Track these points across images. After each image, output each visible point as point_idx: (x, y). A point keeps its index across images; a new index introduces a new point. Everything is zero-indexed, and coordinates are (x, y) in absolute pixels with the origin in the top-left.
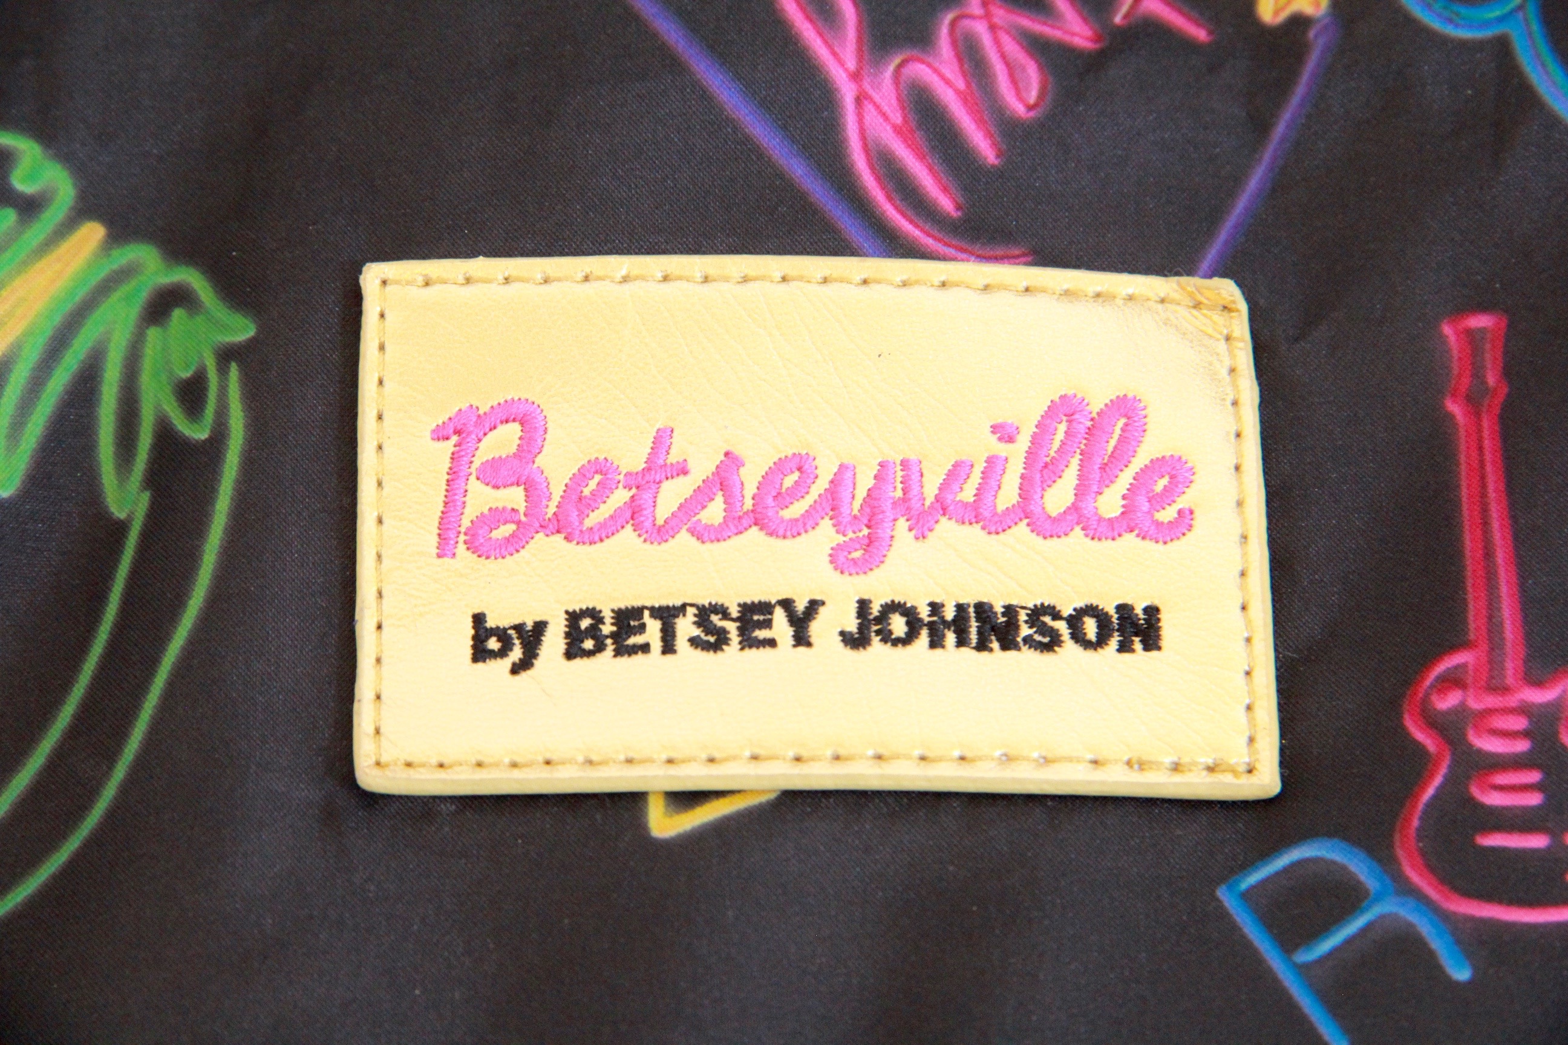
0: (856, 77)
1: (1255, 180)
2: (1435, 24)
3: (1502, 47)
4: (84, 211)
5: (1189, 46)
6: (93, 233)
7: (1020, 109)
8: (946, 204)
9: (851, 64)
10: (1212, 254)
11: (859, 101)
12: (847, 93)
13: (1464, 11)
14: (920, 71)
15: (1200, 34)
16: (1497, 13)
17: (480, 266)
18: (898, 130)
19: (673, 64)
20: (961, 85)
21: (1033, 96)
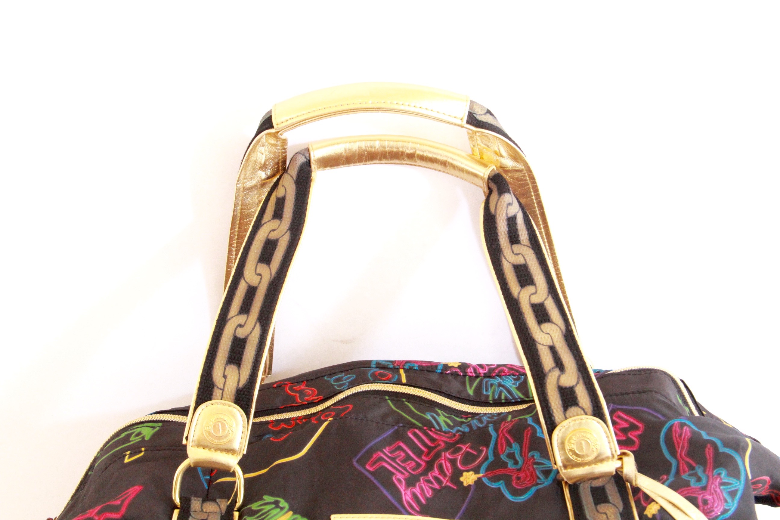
0: (404, 490)
1: (464, 508)
2: (490, 485)
3: (499, 489)
4: (290, 509)
5: (454, 489)
6: (291, 513)
7: (428, 496)
8: (418, 509)
9: (404, 488)
10: (457, 517)
11: (405, 494)
12: (403, 493)
13: (493, 483)
14: (414, 490)
15: (455, 488)
16: (498, 484)
17: (349, 515)
18: (410, 498)
19: (377, 488)
20: (420, 492)
21: (431, 494)
